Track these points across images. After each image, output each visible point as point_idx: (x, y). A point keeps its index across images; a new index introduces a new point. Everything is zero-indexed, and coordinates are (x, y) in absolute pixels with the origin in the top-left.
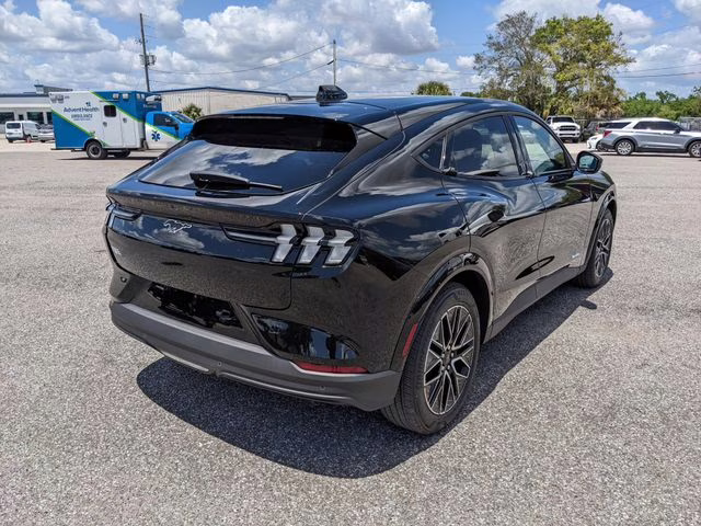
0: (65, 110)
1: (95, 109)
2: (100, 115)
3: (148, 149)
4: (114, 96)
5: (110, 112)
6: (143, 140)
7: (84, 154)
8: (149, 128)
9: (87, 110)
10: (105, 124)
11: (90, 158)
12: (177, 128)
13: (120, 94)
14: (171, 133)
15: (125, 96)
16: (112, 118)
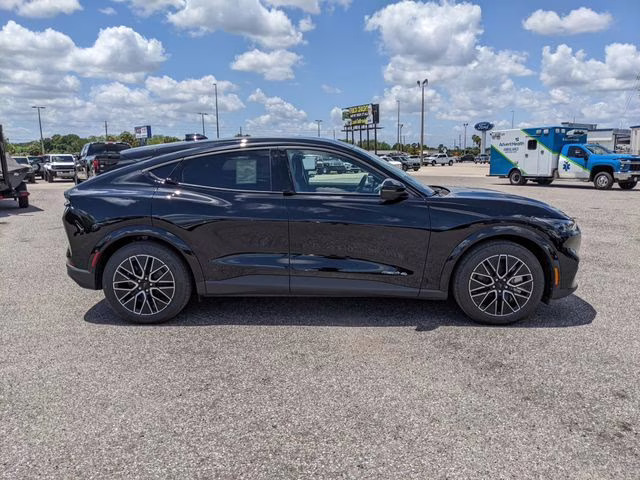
0: (501, 145)
1: (522, 143)
2: (524, 148)
3: (558, 177)
4: (538, 132)
5: (532, 145)
6: (555, 170)
7: (507, 181)
8: (563, 159)
9: (515, 144)
10: (527, 155)
11: (512, 184)
12: (586, 159)
13: (543, 130)
14: (579, 164)
15: (546, 131)
16: (532, 151)
